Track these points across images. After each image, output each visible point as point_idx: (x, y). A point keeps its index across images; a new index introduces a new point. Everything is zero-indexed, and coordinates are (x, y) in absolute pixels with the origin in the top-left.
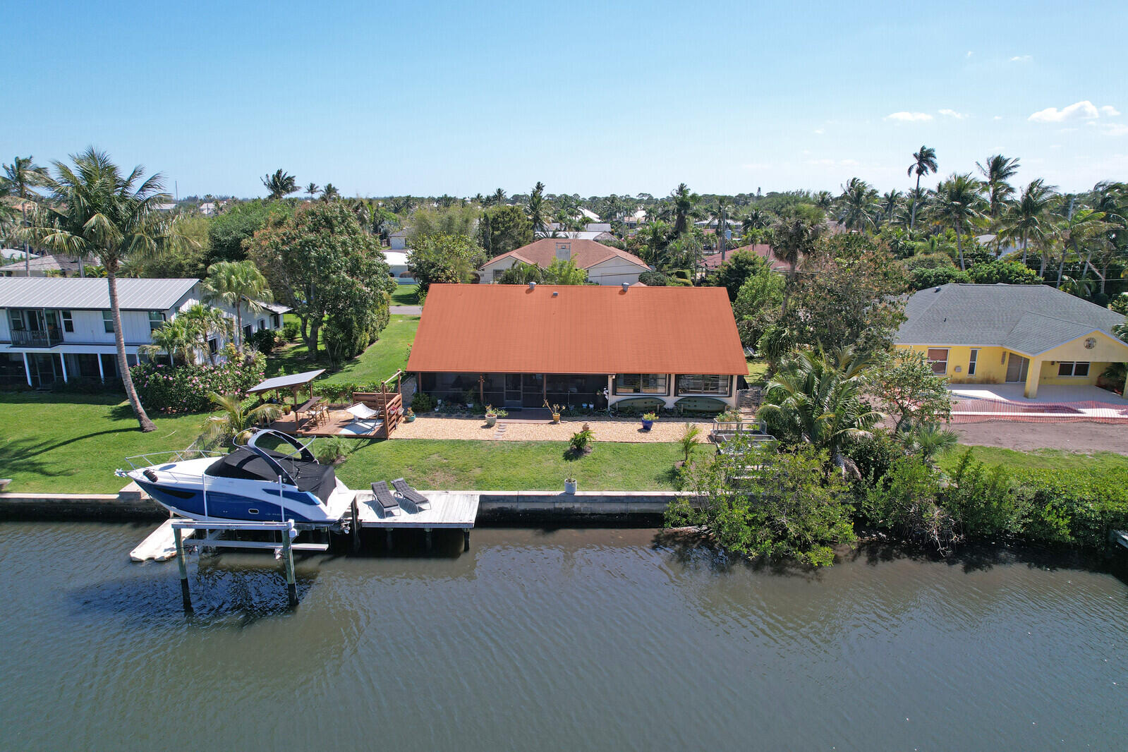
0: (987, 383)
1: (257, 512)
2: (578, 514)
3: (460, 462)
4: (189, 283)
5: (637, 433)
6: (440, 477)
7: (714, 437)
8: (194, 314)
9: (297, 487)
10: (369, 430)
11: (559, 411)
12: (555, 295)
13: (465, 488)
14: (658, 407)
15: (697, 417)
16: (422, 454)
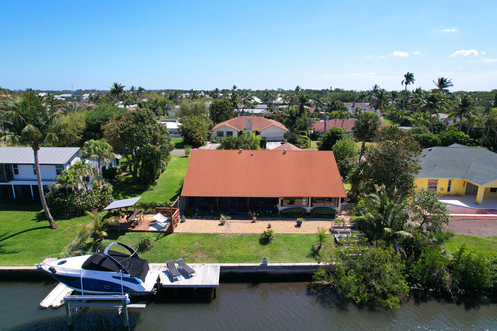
0: (456, 196)
1: (109, 287)
2: (268, 275)
3: (209, 246)
4: (76, 149)
5: (295, 228)
6: (200, 255)
7: (332, 231)
8: (77, 167)
9: (130, 275)
10: (164, 228)
11: (255, 216)
12: (252, 155)
13: (213, 262)
14: (303, 213)
15: (322, 217)
16: (190, 242)
